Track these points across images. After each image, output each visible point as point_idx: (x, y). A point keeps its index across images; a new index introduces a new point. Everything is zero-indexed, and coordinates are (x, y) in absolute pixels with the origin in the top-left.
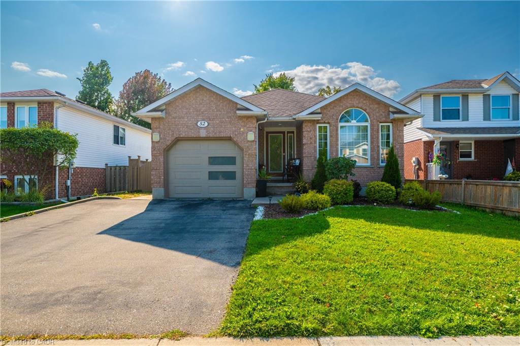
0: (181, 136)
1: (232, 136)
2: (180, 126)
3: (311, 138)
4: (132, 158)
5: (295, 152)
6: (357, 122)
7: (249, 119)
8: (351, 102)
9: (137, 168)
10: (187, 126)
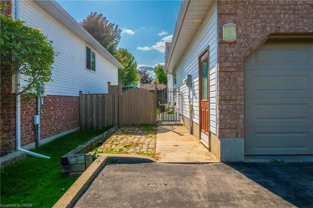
2: (278, 11)
4: (111, 84)
9: (119, 96)
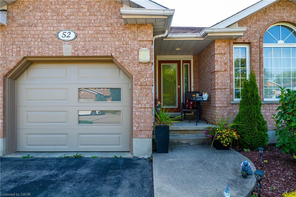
0: (32, 54)
1: (113, 54)
2: (29, 39)
3: (225, 64)
5: (192, 85)
6: (285, 42)
7: (142, 28)
8: (278, 14)
10: (42, 38)
